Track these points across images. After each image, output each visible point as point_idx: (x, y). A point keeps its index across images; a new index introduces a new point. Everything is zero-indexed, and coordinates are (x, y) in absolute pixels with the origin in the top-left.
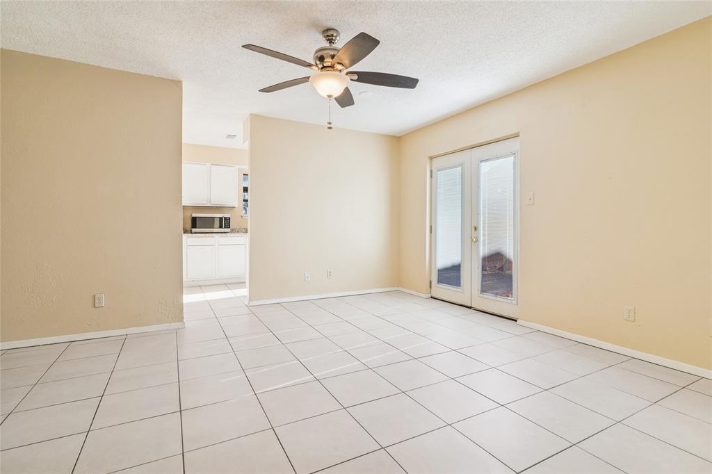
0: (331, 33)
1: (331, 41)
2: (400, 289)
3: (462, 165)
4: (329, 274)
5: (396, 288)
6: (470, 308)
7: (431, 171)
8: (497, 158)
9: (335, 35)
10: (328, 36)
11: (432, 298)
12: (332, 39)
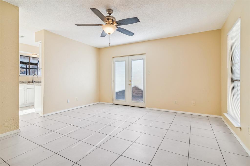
0: (111, 11)
1: (110, 14)
2: (100, 102)
3: (125, 61)
4: (77, 99)
5: (99, 102)
6: (129, 106)
7: (113, 62)
8: (138, 60)
9: (112, 12)
10: (109, 12)
11: (113, 104)
12: (111, 13)
